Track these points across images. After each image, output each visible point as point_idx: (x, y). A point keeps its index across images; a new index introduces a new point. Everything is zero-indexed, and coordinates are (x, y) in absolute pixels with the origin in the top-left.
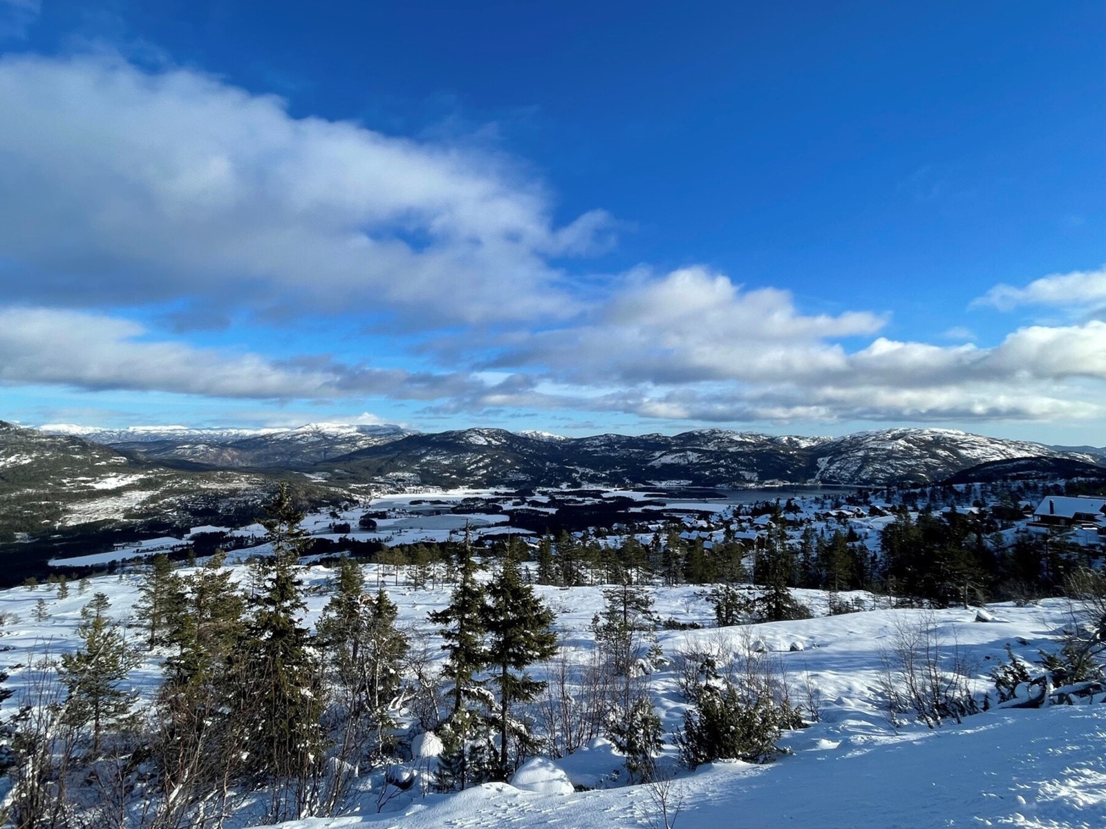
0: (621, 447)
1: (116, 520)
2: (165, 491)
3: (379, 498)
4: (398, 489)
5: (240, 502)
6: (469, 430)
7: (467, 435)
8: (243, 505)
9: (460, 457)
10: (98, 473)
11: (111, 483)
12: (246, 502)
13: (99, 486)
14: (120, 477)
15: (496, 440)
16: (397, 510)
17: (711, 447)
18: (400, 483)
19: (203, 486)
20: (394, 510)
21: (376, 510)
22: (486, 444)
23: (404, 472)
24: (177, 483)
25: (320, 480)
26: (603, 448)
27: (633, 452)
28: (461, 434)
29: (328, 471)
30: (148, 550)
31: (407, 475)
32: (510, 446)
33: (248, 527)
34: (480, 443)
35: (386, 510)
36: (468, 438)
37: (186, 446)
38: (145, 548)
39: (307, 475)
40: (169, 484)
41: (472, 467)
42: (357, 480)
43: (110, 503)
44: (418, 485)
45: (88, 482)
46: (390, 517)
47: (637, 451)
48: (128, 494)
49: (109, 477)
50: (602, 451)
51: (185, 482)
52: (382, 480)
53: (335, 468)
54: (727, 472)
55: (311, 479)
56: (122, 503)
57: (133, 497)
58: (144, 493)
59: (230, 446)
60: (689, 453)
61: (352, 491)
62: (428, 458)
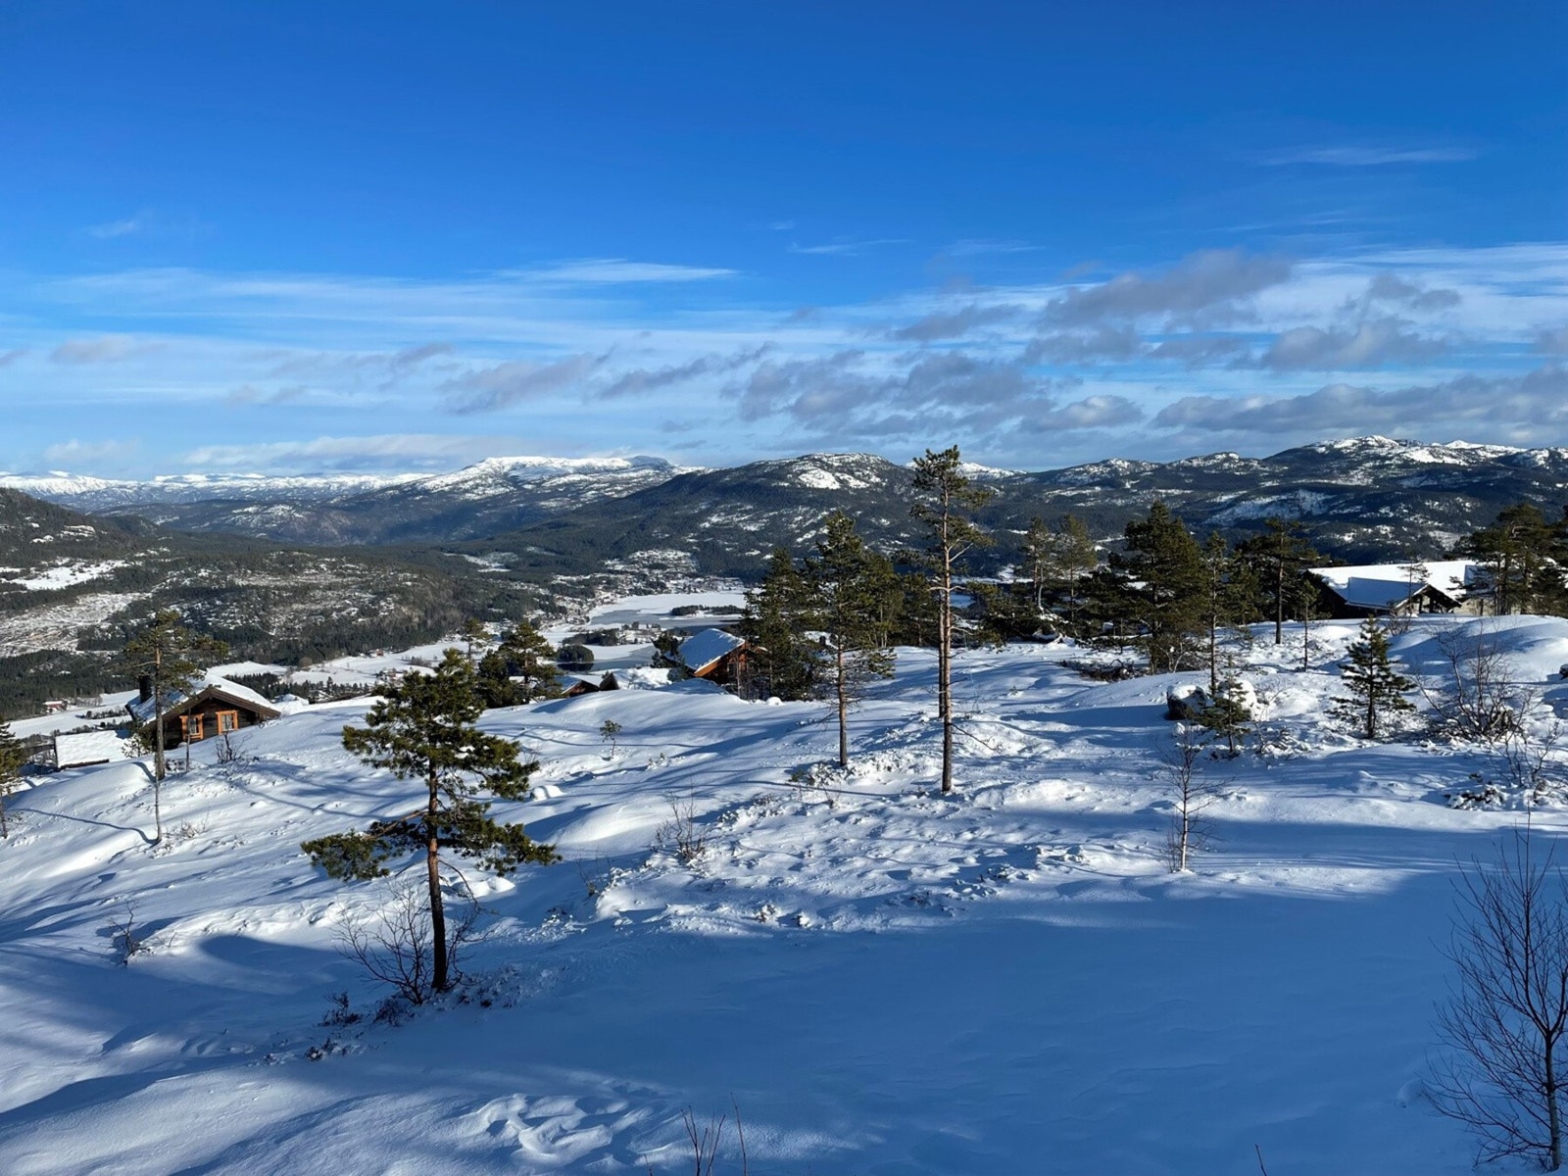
0: (1140, 486)
1: (62, 653)
2: (160, 593)
3: (611, 602)
4: (651, 585)
5: (312, 613)
6: (802, 459)
7: (797, 468)
8: (321, 619)
9: (782, 515)
10: (36, 559)
11: (59, 578)
12: (325, 613)
13: (33, 585)
14: (77, 566)
15: (858, 478)
16: (642, 627)
17: (1358, 479)
18: (656, 572)
19: (240, 582)
20: (635, 626)
21: (598, 627)
22: (837, 486)
23: (664, 549)
24: (188, 575)
25: (494, 567)
26: (1098, 489)
27: (1169, 497)
28: (782, 470)
29: (514, 551)
30: (111, 714)
31: (671, 555)
32: (889, 489)
33: (327, 665)
34: (823, 485)
35: (619, 626)
36: (797, 475)
37: (250, 509)
38: (107, 709)
39: (472, 559)
40: (172, 576)
41: (808, 536)
42: (568, 568)
43: (51, 619)
44: (693, 576)
45: (15, 576)
46: (625, 642)
47: (1176, 492)
48: (89, 599)
49: (57, 566)
50: (1095, 495)
51: (203, 573)
52: (619, 567)
53: (527, 544)
54: (1397, 534)
55: (476, 566)
56: (76, 617)
57: (99, 605)
58: (120, 596)
59: (335, 507)
60: (1302, 494)
61: (554, 589)
62: (715, 519)
